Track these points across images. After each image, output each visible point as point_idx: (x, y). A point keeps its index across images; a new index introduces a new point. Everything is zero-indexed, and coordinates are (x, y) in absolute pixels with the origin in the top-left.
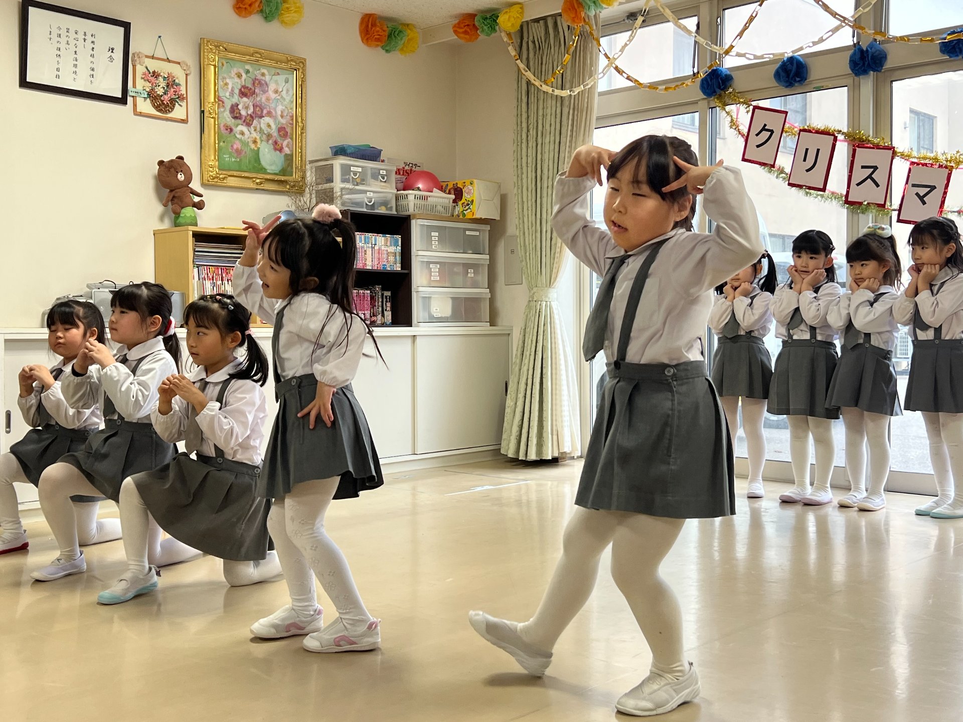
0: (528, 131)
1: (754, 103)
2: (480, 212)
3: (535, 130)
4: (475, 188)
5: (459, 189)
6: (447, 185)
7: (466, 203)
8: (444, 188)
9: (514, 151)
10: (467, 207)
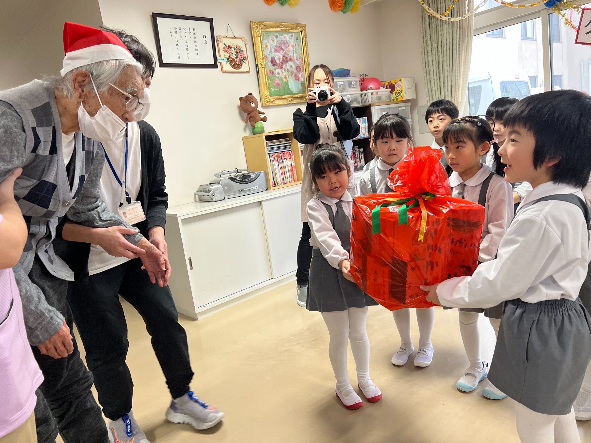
0: (431, 45)
1: (583, 7)
2: (407, 96)
3: (436, 44)
4: (403, 83)
5: (392, 85)
6: (385, 83)
7: (398, 92)
8: (383, 85)
9: (423, 59)
10: (399, 94)
